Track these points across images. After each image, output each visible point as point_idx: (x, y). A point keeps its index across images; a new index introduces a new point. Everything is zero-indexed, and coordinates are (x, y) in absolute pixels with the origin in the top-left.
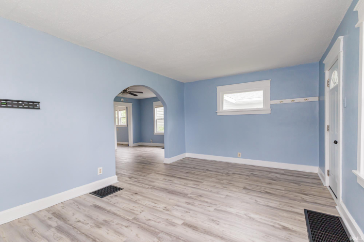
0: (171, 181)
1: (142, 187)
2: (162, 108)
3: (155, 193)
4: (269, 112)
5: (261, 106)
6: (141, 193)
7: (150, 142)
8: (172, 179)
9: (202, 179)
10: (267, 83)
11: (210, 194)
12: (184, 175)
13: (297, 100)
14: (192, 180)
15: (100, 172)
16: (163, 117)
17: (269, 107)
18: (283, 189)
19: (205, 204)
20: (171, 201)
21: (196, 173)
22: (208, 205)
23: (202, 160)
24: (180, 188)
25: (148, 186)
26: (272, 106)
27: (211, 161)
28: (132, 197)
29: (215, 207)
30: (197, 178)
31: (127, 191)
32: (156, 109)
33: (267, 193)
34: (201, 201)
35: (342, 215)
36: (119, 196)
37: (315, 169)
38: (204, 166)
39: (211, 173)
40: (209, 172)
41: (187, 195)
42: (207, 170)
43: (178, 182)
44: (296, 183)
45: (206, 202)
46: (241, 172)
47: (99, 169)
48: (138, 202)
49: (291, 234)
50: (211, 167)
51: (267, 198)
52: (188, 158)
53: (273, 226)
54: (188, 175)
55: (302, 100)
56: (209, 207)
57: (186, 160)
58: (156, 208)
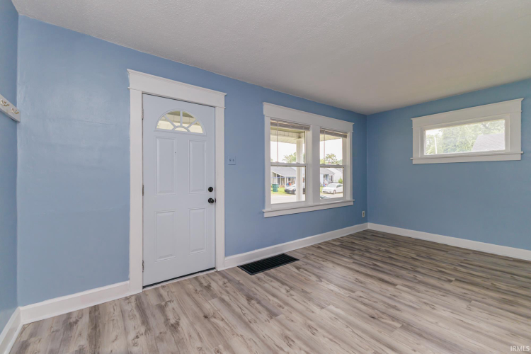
11: (352, 318)
19: (366, 301)
22: (362, 299)
29: (353, 295)
34: (373, 308)
45: (365, 304)
56: (361, 297)
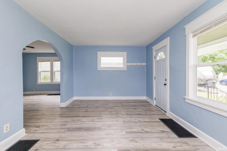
0: (79, 120)
1: (59, 132)
2: (59, 63)
3: (75, 134)
4: (126, 69)
5: (122, 66)
6: (62, 138)
7: (33, 91)
8: (79, 118)
9: (100, 114)
10: (125, 53)
12: (85, 113)
13: (138, 64)
14: (94, 116)
15: (7, 130)
16: (60, 70)
17: (126, 67)
18: (142, 110)
19: (117, 131)
20: (94, 136)
21: (92, 110)
23: (87, 100)
24: (91, 124)
25: (63, 130)
26: (127, 66)
27: (94, 100)
28: (57, 145)
30: (96, 114)
31: (45, 141)
32: (39, 63)
33: (139, 114)
35: (171, 118)
36: (40, 149)
37: (145, 98)
38: (92, 105)
39: (101, 108)
40: (98, 108)
41: (100, 128)
42: (97, 107)
43: (86, 120)
44: (144, 106)
46: (116, 105)
47: (5, 126)
48: (67, 147)
49: (167, 134)
50: (97, 104)
51: (141, 117)
52: (76, 101)
53: (158, 132)
54: (87, 113)
55: (140, 64)
57: (76, 102)
58: (88, 147)
